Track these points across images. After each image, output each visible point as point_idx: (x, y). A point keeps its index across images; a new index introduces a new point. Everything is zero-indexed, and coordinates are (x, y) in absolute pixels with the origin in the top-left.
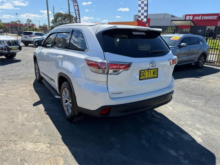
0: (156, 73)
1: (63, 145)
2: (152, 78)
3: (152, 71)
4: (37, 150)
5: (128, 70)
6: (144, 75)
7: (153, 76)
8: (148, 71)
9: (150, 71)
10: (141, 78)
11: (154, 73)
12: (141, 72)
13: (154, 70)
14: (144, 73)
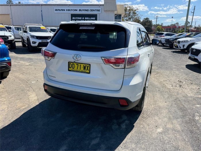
0: (87, 69)
2: (82, 72)
3: (82, 65)
5: (54, 58)
6: (73, 67)
7: (84, 71)
8: (78, 65)
9: (80, 65)
10: (70, 69)
11: (84, 68)
12: (70, 64)
13: (84, 65)
14: (73, 65)
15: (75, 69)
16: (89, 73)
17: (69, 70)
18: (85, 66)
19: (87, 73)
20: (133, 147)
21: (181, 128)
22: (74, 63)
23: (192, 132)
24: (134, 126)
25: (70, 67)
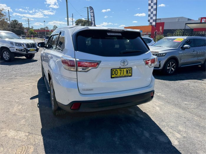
0: (130, 72)
1: (40, 135)
2: (125, 76)
3: (125, 70)
4: (16, 138)
5: (96, 68)
6: (116, 74)
7: (127, 75)
8: (121, 70)
9: (123, 70)
10: (113, 76)
11: (127, 72)
12: (113, 71)
13: (127, 69)
14: (116, 71)
15: (119, 75)
17: (112, 78)
19: (130, 76)
22: (116, 69)
25: (113, 74)
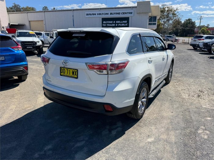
0: (76, 74)
2: (71, 77)
3: (71, 71)
5: (48, 64)
6: (64, 72)
8: (68, 70)
10: (62, 74)
11: (73, 73)
12: (61, 69)
14: (64, 70)
15: (66, 74)
16: (77, 78)
17: (61, 75)
18: (73, 71)
19: (75, 78)
20: (114, 152)
21: (175, 140)
22: (64, 68)
23: (185, 145)
24: (125, 133)
25: (62, 72)
